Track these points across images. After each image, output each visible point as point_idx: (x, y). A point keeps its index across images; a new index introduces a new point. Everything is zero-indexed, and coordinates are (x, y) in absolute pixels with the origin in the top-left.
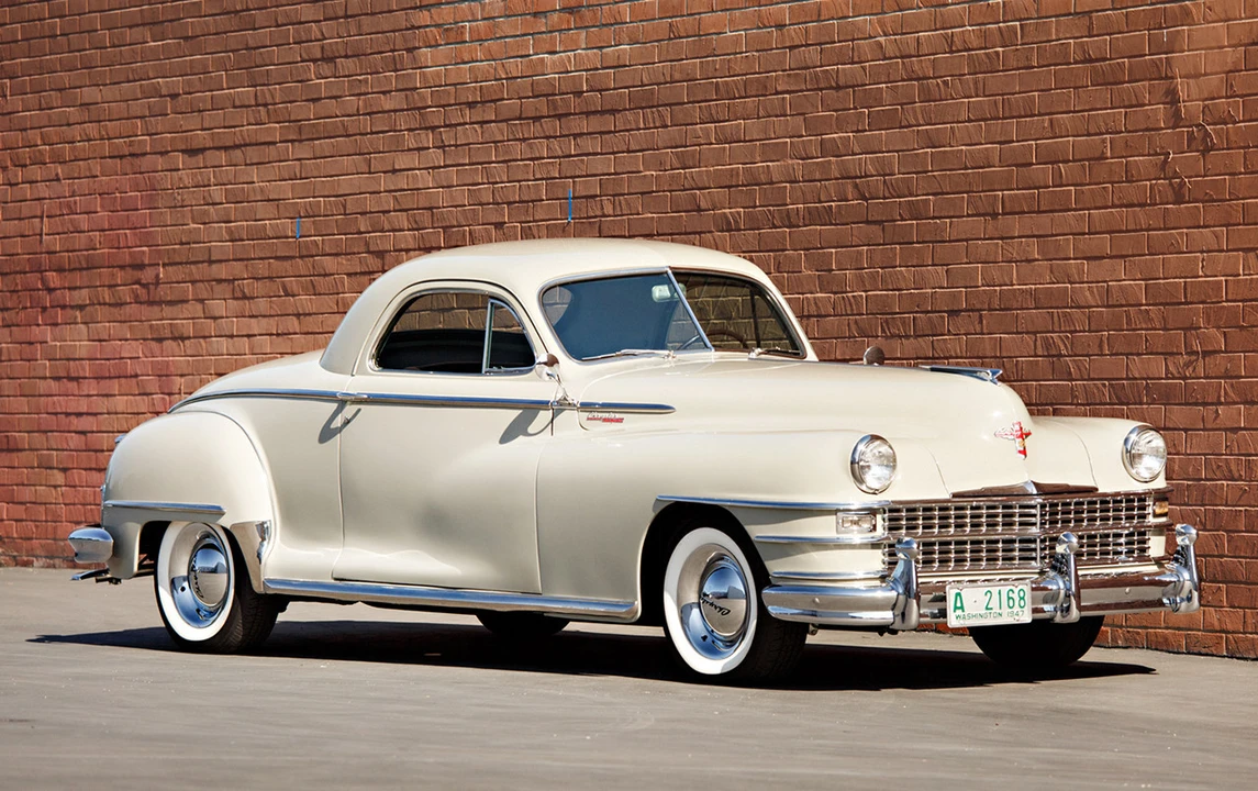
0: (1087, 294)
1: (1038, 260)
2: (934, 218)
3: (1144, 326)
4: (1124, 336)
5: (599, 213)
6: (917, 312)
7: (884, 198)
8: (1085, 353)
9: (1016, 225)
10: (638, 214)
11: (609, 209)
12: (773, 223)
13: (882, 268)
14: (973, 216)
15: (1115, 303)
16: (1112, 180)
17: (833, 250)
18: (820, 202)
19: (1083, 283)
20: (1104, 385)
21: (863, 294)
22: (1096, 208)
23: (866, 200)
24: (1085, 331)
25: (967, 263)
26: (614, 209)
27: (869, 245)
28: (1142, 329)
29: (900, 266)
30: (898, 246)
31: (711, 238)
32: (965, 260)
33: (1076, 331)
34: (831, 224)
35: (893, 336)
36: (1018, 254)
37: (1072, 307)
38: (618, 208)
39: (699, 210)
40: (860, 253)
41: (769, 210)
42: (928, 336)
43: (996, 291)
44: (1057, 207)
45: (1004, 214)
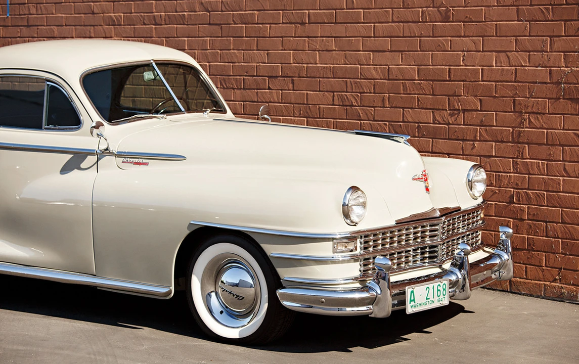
0: (373, 72)
1: (335, 51)
2: (257, 24)
3: (417, 92)
4: (401, 97)
5: (27, 13)
6: (246, 76)
7: (222, 11)
8: (372, 105)
9: (318, 30)
10: (53, 14)
11: (33, 11)
12: (144, 22)
13: (220, 50)
14: (287, 23)
15: (394, 78)
16: (393, 6)
17: (186, 39)
18: (176, 12)
19: (370, 65)
20: (386, 125)
21: (208, 64)
22: (379, 23)
23: (209, 12)
24: (371, 93)
25: (282, 50)
26: (37, 11)
27: (211, 37)
28: (415, 94)
29: (233, 50)
30: (232, 38)
31: (101, 29)
32: (281, 48)
33: (364, 93)
34: (184, 24)
35: (227, 88)
36: (320, 46)
37: (361, 79)
38: (40, 10)
39: (93, 13)
40: (205, 41)
41: (141, 16)
42: (254, 89)
43: (304, 66)
44: (349, 21)
45: (309, 23)
